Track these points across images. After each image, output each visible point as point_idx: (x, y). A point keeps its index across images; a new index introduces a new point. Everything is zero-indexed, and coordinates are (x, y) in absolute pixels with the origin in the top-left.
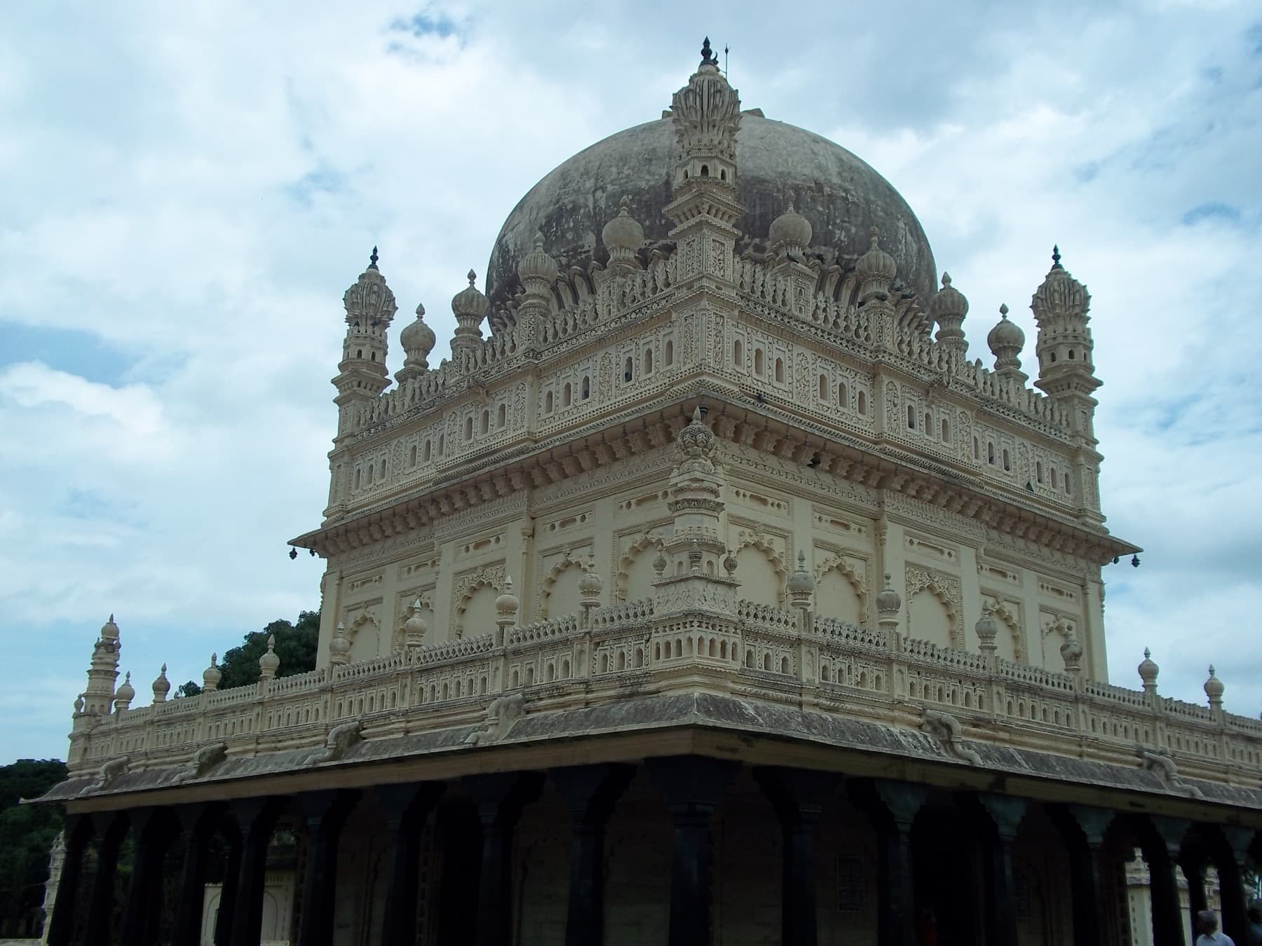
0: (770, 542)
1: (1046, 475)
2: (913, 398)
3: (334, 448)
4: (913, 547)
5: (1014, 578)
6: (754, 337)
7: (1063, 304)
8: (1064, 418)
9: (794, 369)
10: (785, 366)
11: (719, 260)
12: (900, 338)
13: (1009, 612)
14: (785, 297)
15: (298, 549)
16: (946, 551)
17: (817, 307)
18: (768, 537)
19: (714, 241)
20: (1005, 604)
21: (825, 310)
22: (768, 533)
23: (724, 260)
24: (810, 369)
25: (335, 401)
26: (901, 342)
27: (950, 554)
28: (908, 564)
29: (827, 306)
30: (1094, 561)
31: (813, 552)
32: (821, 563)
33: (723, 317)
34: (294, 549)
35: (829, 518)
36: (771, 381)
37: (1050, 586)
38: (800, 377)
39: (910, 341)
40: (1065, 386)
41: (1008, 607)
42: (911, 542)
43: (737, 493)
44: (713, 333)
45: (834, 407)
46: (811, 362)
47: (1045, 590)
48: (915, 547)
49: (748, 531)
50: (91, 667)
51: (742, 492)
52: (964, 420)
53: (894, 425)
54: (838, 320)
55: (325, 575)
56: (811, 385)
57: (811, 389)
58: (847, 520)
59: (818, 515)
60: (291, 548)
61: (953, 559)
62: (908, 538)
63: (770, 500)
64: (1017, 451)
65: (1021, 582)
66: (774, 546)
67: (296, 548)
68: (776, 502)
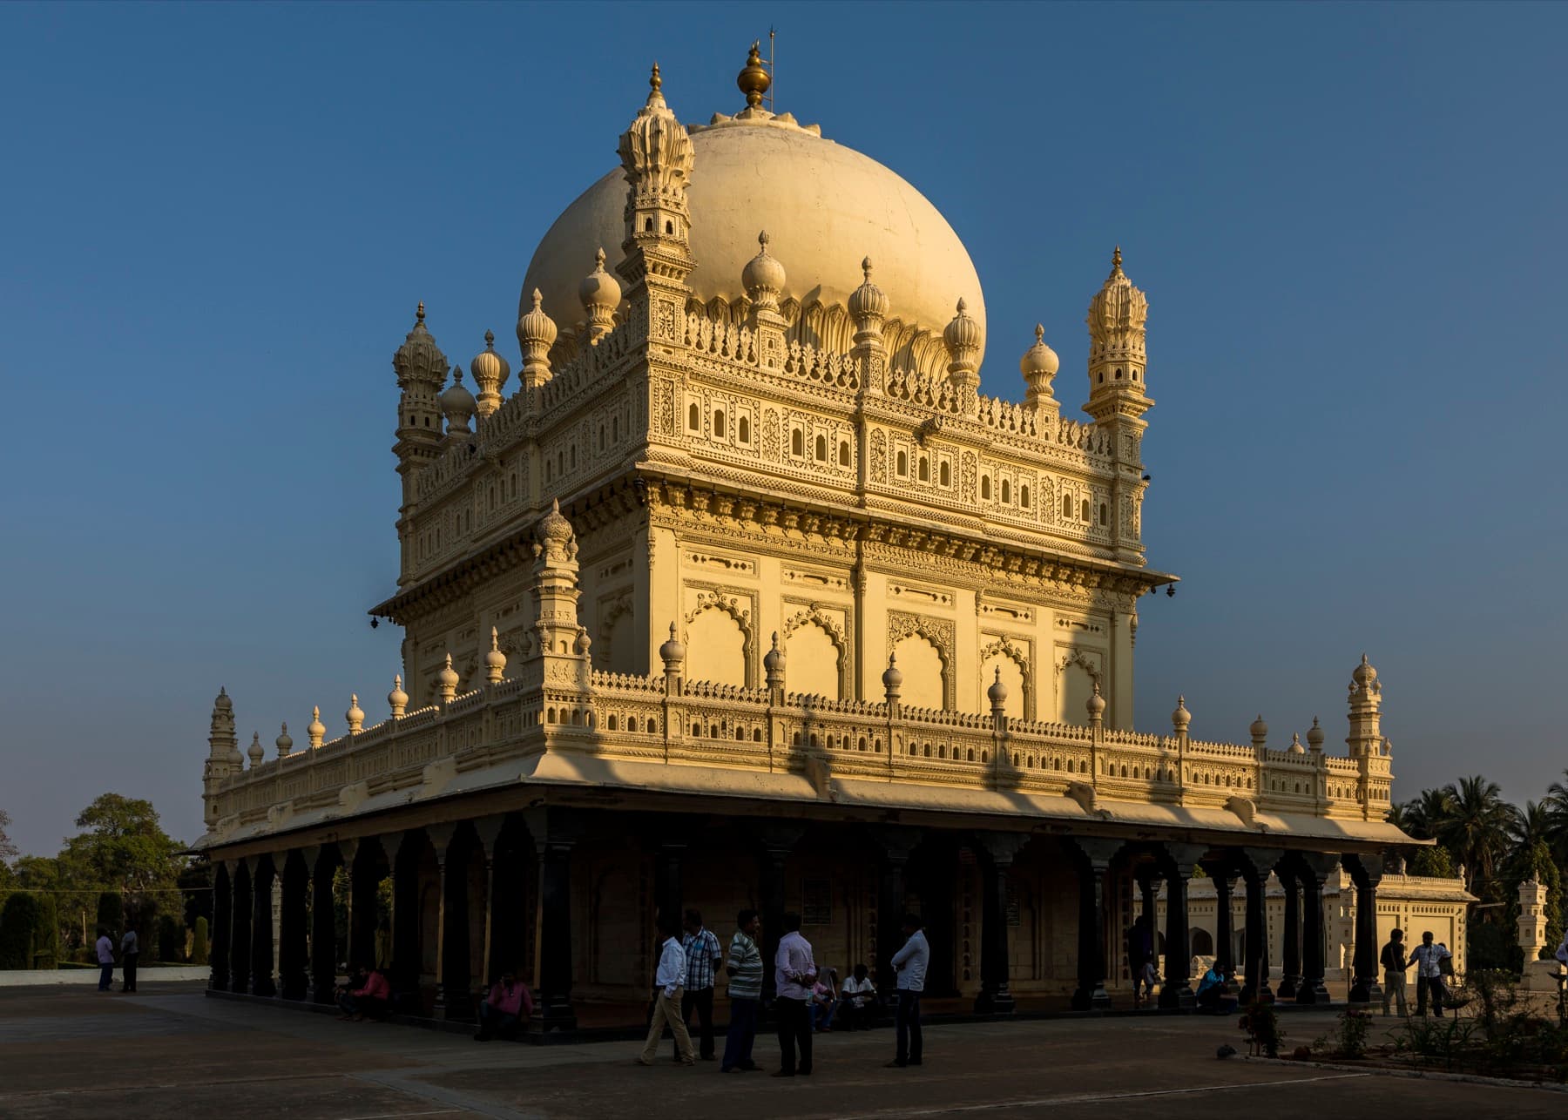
0: (733, 601)
1: (1075, 507)
2: (905, 443)
3: (400, 518)
4: (900, 595)
5: (1026, 616)
6: (712, 399)
7: (1114, 317)
8: (1105, 445)
9: (761, 427)
10: (751, 427)
11: (668, 321)
12: (892, 380)
13: (1017, 649)
14: (752, 351)
15: (378, 618)
16: (939, 595)
17: (791, 358)
18: (730, 597)
19: (661, 301)
20: (1011, 641)
21: (801, 360)
22: (730, 592)
23: (673, 321)
24: (781, 425)
25: (397, 470)
26: (894, 384)
27: (944, 599)
28: (891, 611)
29: (803, 355)
30: (1127, 593)
31: (782, 607)
32: (792, 617)
33: (673, 382)
34: (375, 619)
35: (802, 573)
36: (733, 442)
37: (1071, 622)
38: (769, 434)
39: (904, 382)
40: (1110, 410)
41: (1015, 645)
42: (898, 590)
43: (695, 558)
44: (661, 400)
45: (810, 462)
46: (781, 417)
47: (1065, 625)
48: (903, 594)
49: (706, 593)
50: (211, 736)
51: (700, 556)
52: (969, 460)
53: (879, 475)
54: (817, 369)
55: (404, 641)
56: (781, 442)
57: (781, 446)
58: (823, 573)
59: (789, 571)
60: (372, 617)
61: (948, 603)
62: (893, 587)
63: (733, 562)
64: (1039, 486)
65: (1034, 619)
66: (737, 605)
67: (376, 617)
68: (740, 563)
